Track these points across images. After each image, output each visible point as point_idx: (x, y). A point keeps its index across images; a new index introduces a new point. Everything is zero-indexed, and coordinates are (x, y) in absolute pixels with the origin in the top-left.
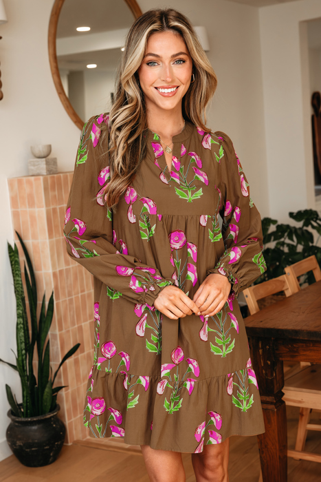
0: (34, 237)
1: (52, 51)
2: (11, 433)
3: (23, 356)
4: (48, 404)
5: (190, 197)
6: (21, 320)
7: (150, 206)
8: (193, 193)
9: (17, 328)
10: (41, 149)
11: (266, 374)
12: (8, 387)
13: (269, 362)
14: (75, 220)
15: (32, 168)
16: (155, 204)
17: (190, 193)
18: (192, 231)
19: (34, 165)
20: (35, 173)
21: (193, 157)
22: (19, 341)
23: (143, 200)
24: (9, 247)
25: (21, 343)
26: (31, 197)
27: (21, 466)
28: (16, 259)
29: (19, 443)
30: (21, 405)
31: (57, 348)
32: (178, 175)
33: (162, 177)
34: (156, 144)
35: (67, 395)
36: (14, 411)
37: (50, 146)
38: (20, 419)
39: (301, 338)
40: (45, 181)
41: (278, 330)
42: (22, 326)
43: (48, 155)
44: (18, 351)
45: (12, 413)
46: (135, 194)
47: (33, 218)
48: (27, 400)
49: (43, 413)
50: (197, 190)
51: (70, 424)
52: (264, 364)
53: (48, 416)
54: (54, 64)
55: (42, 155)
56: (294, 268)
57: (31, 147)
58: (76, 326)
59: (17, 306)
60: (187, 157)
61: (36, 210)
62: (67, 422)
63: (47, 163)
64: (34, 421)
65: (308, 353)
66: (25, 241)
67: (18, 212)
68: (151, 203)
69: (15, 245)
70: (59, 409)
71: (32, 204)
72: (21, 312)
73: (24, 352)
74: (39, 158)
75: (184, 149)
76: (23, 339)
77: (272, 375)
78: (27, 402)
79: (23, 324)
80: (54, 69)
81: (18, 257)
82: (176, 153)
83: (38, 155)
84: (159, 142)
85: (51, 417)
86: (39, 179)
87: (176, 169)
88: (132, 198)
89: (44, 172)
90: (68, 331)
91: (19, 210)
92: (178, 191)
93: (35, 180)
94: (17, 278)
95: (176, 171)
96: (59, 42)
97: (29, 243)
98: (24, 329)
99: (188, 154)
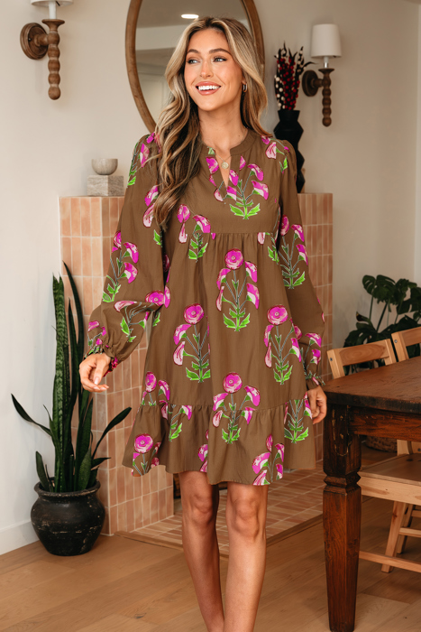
0: (87, 272)
1: (129, 42)
2: (37, 512)
3: (59, 417)
4: (85, 479)
5: (246, 214)
6: (61, 372)
7: (203, 224)
8: (249, 209)
9: (55, 382)
10: (104, 164)
11: (338, 450)
12: (38, 456)
13: (342, 436)
14: (127, 244)
15: (92, 186)
16: (209, 223)
17: (246, 210)
18: (250, 249)
19: (94, 184)
20: (94, 193)
21: (253, 170)
22: (56, 399)
23: (196, 217)
24: (55, 281)
25: (59, 401)
26: (86, 223)
27: (46, 553)
28: (61, 296)
29: (45, 523)
30: (53, 479)
31: (105, 413)
32: (235, 190)
33: (217, 195)
34: (211, 159)
35: (112, 472)
36: (44, 485)
37: (116, 161)
38: (48, 494)
39: (379, 407)
40: (105, 202)
41: (354, 397)
42: (61, 380)
43: (112, 173)
44: (54, 411)
45: (39, 487)
46: (188, 212)
47: (86, 249)
48: (60, 472)
49: (78, 489)
50: (254, 206)
51: (114, 510)
52: (336, 437)
53: (84, 494)
54: (131, 60)
55: (105, 170)
56: (403, 335)
57: (93, 161)
58: (131, 388)
59: (57, 355)
60: (246, 171)
61: (92, 238)
62: (109, 507)
63: (110, 182)
64: (66, 497)
65: (387, 427)
66: (75, 277)
67: (69, 239)
68: (205, 221)
69: (60, 278)
70: (99, 487)
71: (86, 231)
72: (61, 363)
73: (61, 412)
74: (101, 174)
75: (243, 161)
76: (61, 396)
77: (345, 451)
78: (60, 476)
79: (63, 378)
80: (131, 66)
81: (63, 295)
82: (234, 166)
83: (99, 171)
84: (214, 156)
85: (87, 495)
86: (98, 200)
87: (233, 184)
88: (185, 216)
89: (106, 193)
90: (121, 393)
91: (71, 237)
92: (233, 209)
93: (93, 201)
94: (60, 320)
95: (234, 186)
96: (139, 31)
97: (80, 279)
98: (63, 384)
99: (248, 166)
